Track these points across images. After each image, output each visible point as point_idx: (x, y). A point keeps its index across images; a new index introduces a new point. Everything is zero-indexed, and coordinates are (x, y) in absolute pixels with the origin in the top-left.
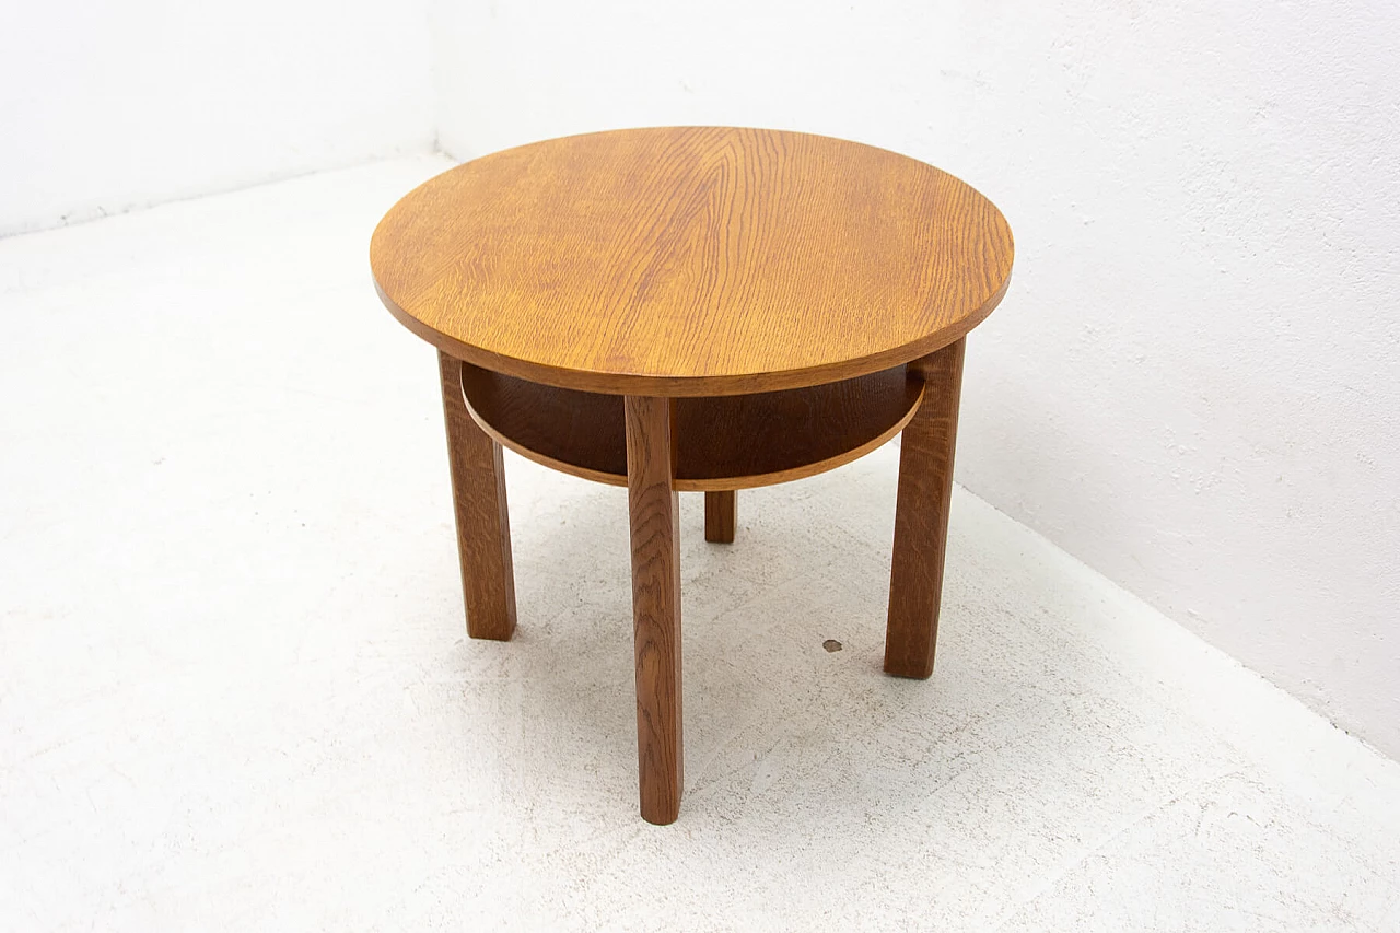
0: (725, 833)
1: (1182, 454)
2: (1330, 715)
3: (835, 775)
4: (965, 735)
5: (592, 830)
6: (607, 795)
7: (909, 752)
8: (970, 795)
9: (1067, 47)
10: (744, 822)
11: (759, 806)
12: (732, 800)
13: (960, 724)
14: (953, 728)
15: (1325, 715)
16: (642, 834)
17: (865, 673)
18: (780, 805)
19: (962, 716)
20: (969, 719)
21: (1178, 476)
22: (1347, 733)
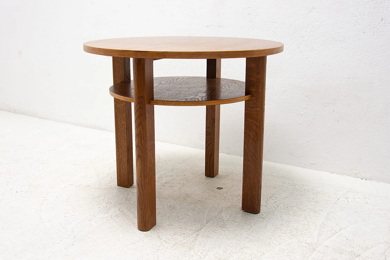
0: (225, 230)
2: (360, 177)
4: (273, 198)
6: (181, 229)
8: (285, 208)
10: (228, 226)
11: (229, 222)
12: (220, 223)
14: (269, 197)
15: (358, 177)
18: (235, 221)
19: (269, 195)
21: (301, 122)
22: (366, 180)
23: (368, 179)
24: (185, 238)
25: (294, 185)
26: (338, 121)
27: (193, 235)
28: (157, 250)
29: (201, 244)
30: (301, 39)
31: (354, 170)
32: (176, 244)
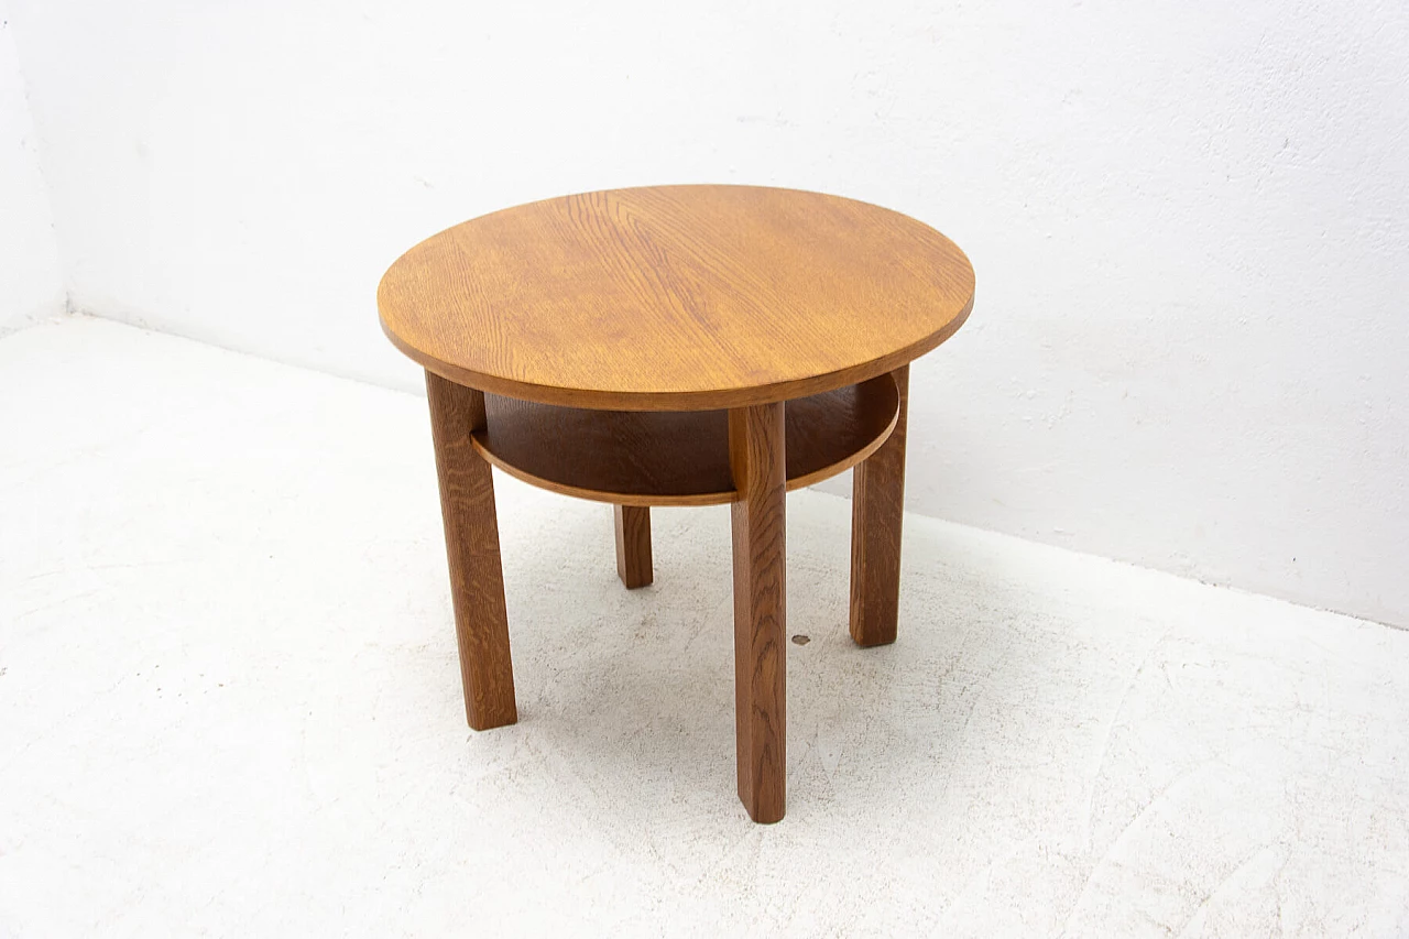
0: (833, 810)
1: (1030, 399)
2: (1198, 575)
3: (883, 736)
4: (956, 673)
5: (721, 848)
6: (711, 816)
7: (925, 699)
8: (994, 716)
10: (839, 797)
11: (842, 780)
12: (816, 783)
13: (947, 667)
14: (944, 672)
15: (1192, 577)
16: (766, 835)
17: (843, 652)
18: (858, 773)
19: (943, 661)
20: (950, 661)
22: (1214, 585)
23: (1223, 583)
24: (727, 849)
25: (1011, 615)
26: (1138, 422)
27: (748, 836)
28: (656, 903)
29: (772, 873)
30: (1033, 179)
32: (705, 875)
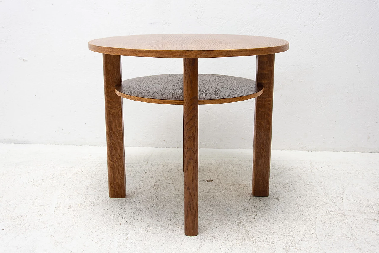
0: (260, 216)
2: (307, 149)
9: (195, 6)
10: (258, 213)
15: (306, 150)
21: (252, 108)
22: (312, 151)
23: (313, 150)
26: (285, 104)
27: (241, 227)
30: (248, 33)
31: (301, 144)
